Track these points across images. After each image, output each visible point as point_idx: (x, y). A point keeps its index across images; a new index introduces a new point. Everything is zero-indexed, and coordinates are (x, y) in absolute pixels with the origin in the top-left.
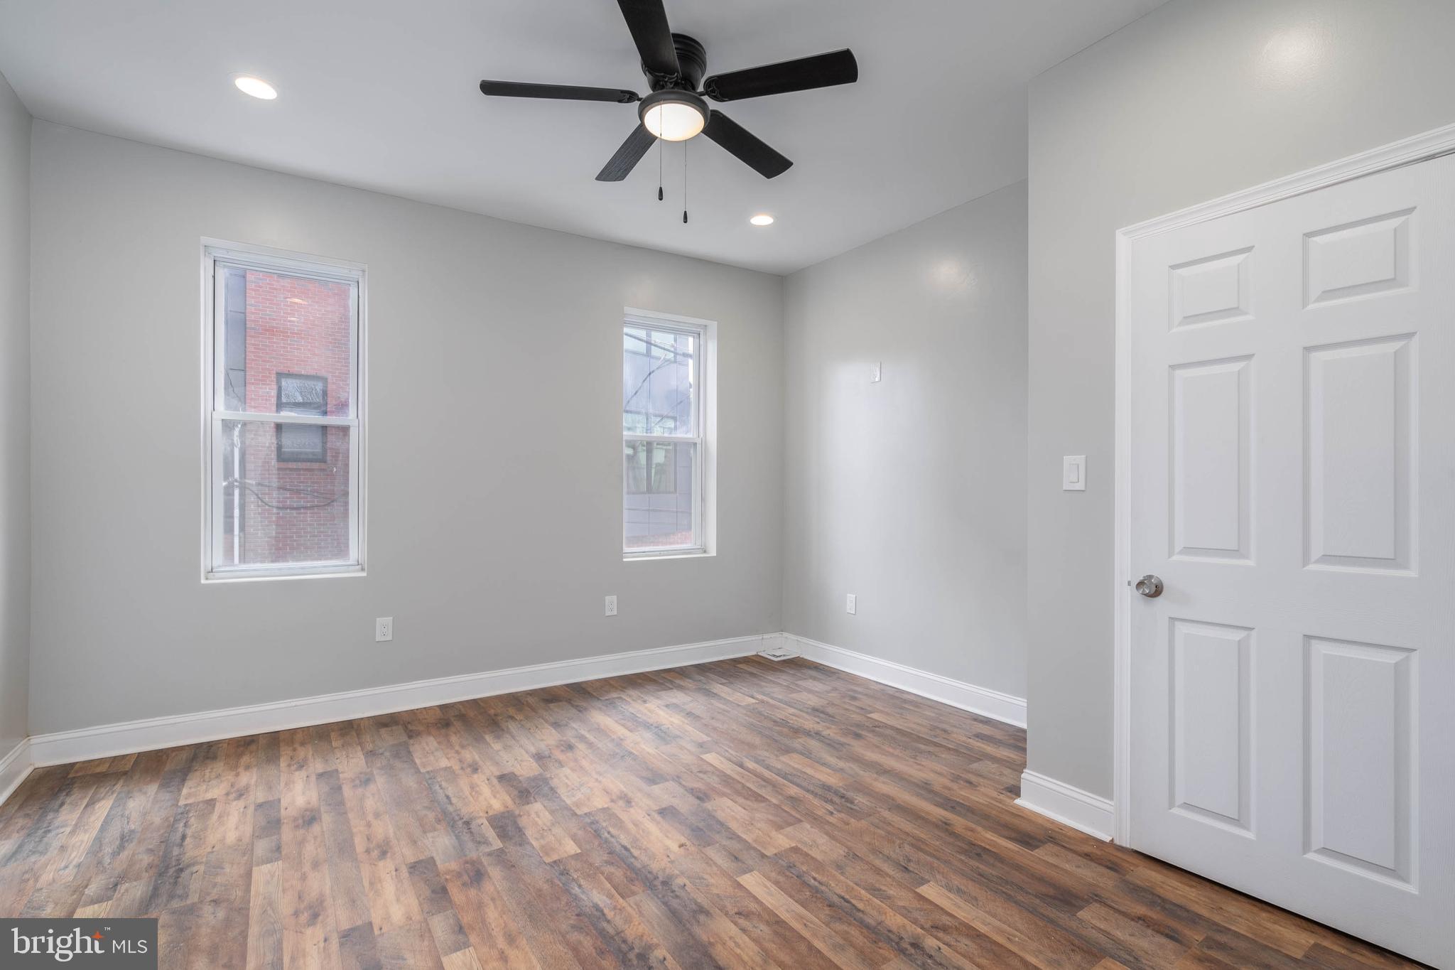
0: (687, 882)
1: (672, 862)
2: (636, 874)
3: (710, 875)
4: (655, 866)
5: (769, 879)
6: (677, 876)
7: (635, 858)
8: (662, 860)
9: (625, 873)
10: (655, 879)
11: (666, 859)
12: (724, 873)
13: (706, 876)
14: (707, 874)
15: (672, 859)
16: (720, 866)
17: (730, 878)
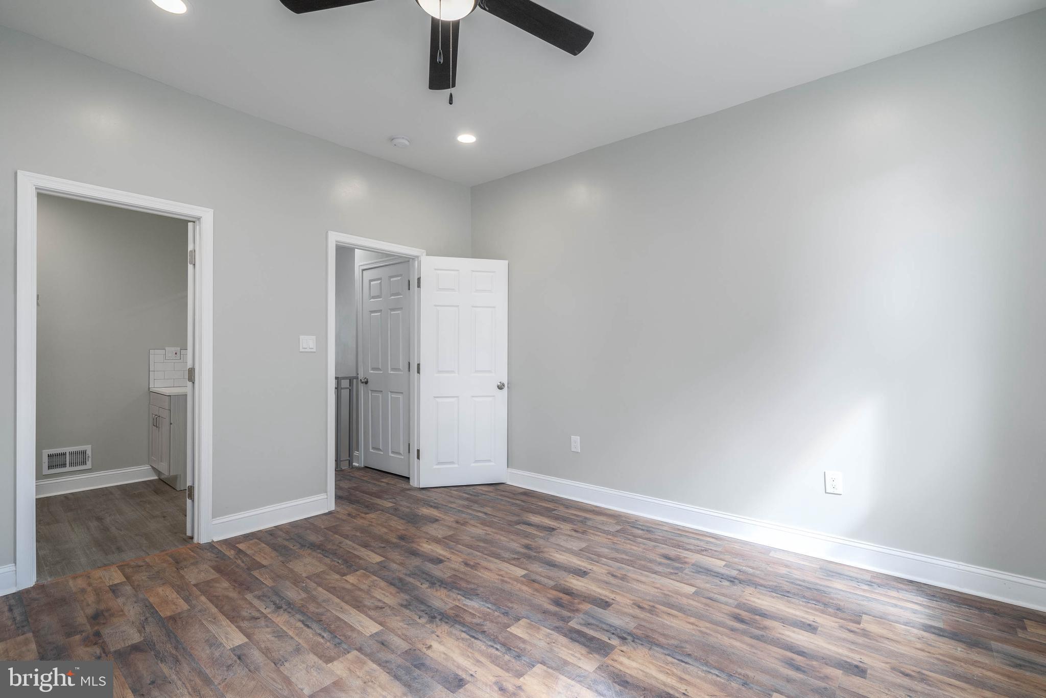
0: (418, 620)
1: (433, 632)
2: (455, 620)
3: (402, 628)
4: (445, 627)
5: (359, 632)
6: (426, 623)
7: (463, 631)
8: (441, 633)
9: (464, 619)
10: (441, 619)
11: (438, 633)
12: (393, 631)
13: (405, 626)
14: (404, 628)
15: (433, 635)
16: (396, 635)
17: (387, 628)
